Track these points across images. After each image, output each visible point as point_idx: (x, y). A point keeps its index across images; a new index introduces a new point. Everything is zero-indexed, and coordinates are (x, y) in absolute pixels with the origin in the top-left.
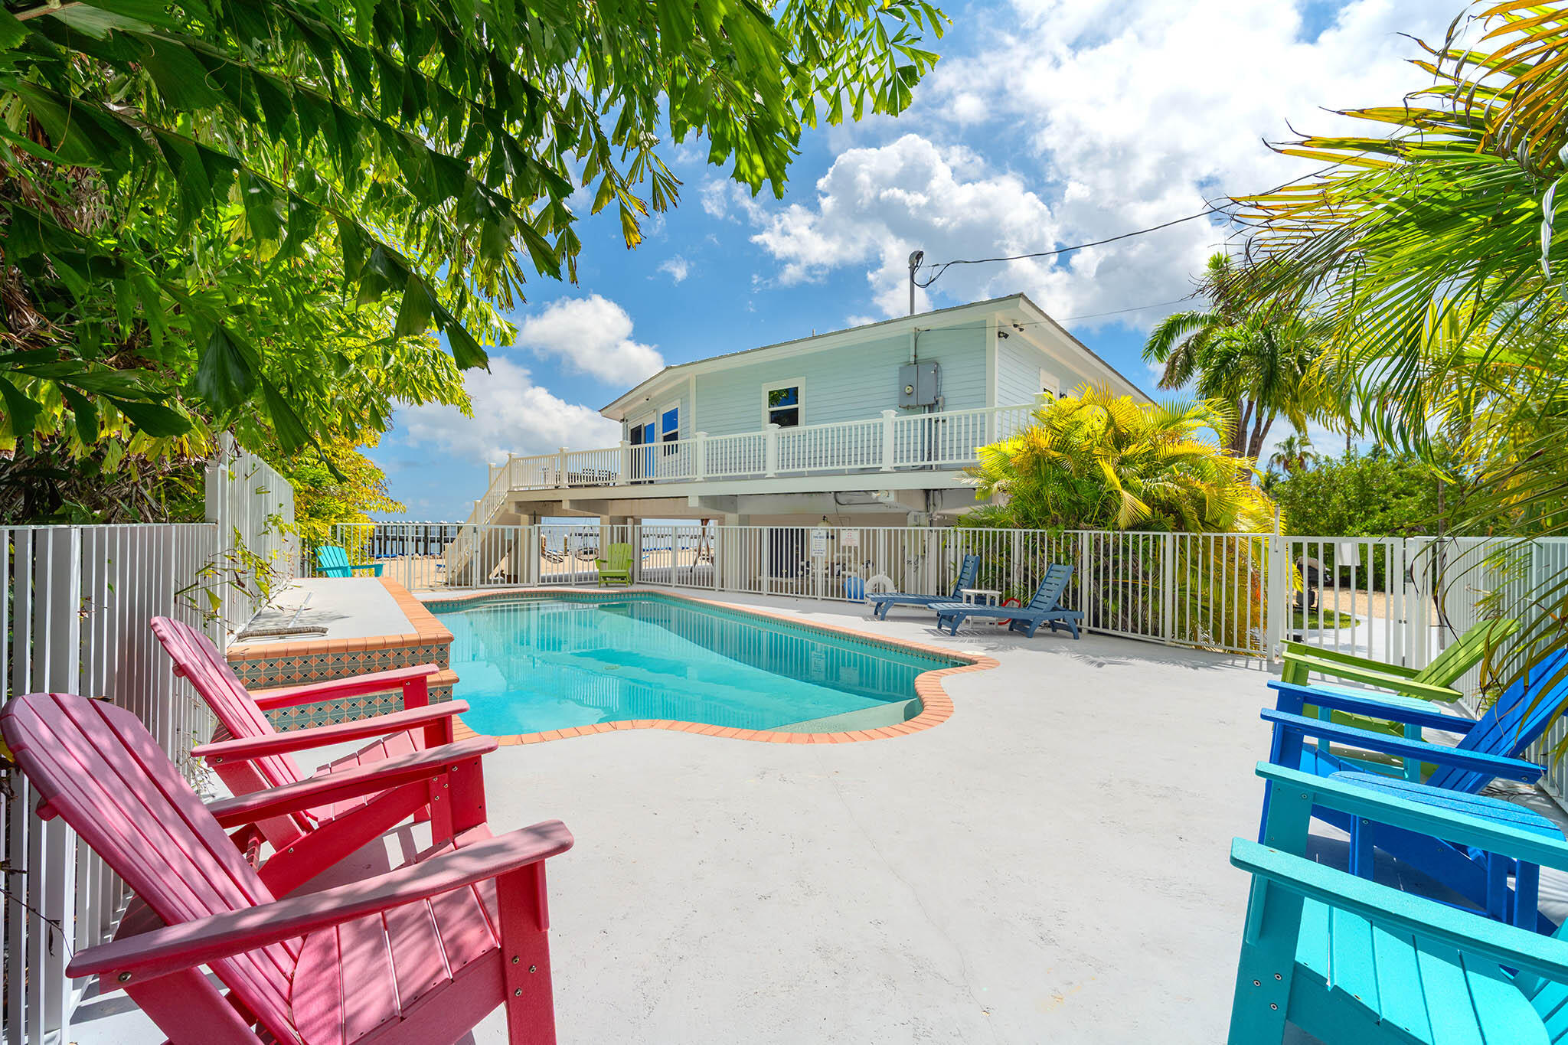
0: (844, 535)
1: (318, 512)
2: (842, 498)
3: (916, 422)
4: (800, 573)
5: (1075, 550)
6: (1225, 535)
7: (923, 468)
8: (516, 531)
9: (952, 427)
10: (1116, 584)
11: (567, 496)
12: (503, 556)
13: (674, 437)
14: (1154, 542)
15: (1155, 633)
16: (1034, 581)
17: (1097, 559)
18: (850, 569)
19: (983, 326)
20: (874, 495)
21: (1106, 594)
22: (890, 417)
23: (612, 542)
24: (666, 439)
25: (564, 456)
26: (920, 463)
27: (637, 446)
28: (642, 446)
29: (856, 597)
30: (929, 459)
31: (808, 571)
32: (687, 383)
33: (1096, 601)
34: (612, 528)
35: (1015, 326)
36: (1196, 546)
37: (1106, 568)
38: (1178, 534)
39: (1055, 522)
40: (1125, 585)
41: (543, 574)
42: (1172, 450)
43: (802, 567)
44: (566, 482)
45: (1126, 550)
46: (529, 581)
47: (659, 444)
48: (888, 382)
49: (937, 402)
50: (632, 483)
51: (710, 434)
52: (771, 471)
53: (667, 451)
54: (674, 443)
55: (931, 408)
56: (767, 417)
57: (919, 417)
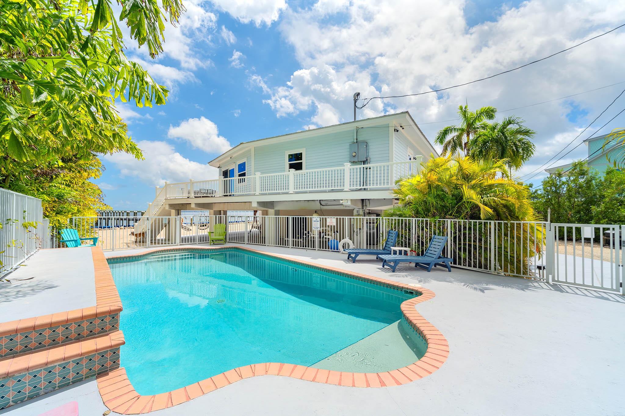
0: (328, 220)
1: (61, 211)
2: (323, 203)
3: (357, 169)
4: (304, 236)
5: (443, 228)
6: (522, 222)
7: (360, 190)
8: (169, 219)
9: (373, 171)
10: (465, 244)
11: (193, 202)
12: (162, 229)
13: (244, 175)
14: (484, 225)
15: (486, 268)
16: (422, 243)
17: (455, 233)
18: (328, 235)
19: (388, 126)
20: (341, 202)
21: (460, 249)
22: (348, 166)
23: (216, 223)
24: (240, 175)
25: (192, 183)
26: (359, 188)
27: (225, 179)
28: (228, 179)
29: (334, 249)
30: (363, 185)
31: (308, 236)
32: (250, 151)
33: (455, 252)
34: (216, 217)
35: (401, 127)
36: (507, 227)
37: (459, 237)
38: (497, 222)
39: (434, 216)
40: (470, 245)
41: (182, 236)
42: (490, 182)
43: (306, 234)
44: (193, 195)
45: (470, 229)
46: (175, 243)
47: (236, 178)
48: (344, 151)
49: (367, 160)
50: (225, 196)
51: (262, 173)
52: (291, 190)
53: (240, 181)
54: (243, 177)
55: (364, 162)
56: (288, 166)
57: (358, 166)
